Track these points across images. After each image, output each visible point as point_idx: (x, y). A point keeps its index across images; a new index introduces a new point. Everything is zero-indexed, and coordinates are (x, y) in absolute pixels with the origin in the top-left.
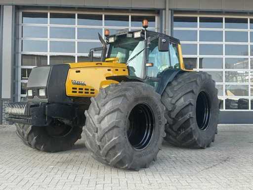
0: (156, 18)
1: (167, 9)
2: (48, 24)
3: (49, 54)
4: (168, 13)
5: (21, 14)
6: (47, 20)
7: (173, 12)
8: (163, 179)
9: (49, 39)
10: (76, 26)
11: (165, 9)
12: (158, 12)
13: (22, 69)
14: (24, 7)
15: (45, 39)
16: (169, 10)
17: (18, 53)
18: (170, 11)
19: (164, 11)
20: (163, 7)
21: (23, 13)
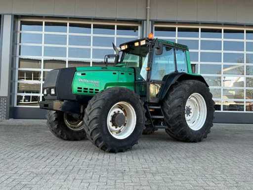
0: (139, 28)
1: (148, 20)
2: (43, 31)
3: (43, 58)
4: (149, 24)
5: (19, 22)
6: (42, 28)
7: (153, 22)
8: (133, 159)
9: (43, 45)
10: (68, 34)
11: (146, 20)
12: (140, 22)
13: (19, 71)
14: (23, 16)
15: (40, 45)
16: (150, 20)
17: (16, 57)
18: (151, 22)
19: (145, 22)
20: (145, 18)
21: (21, 21)
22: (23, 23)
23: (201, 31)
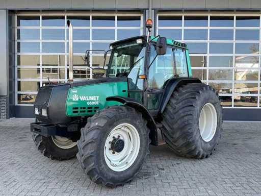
0: (142, 18)
1: (150, 9)
2: (41, 26)
5: (16, 17)
6: (39, 22)
7: (156, 11)
9: (41, 41)
11: (148, 9)
12: (142, 11)
15: (38, 41)
16: (152, 9)
18: (153, 11)
19: (147, 11)
20: (146, 7)
21: (18, 16)
22: (19, 18)
23: (211, 19)
